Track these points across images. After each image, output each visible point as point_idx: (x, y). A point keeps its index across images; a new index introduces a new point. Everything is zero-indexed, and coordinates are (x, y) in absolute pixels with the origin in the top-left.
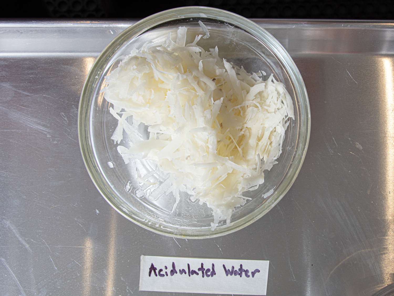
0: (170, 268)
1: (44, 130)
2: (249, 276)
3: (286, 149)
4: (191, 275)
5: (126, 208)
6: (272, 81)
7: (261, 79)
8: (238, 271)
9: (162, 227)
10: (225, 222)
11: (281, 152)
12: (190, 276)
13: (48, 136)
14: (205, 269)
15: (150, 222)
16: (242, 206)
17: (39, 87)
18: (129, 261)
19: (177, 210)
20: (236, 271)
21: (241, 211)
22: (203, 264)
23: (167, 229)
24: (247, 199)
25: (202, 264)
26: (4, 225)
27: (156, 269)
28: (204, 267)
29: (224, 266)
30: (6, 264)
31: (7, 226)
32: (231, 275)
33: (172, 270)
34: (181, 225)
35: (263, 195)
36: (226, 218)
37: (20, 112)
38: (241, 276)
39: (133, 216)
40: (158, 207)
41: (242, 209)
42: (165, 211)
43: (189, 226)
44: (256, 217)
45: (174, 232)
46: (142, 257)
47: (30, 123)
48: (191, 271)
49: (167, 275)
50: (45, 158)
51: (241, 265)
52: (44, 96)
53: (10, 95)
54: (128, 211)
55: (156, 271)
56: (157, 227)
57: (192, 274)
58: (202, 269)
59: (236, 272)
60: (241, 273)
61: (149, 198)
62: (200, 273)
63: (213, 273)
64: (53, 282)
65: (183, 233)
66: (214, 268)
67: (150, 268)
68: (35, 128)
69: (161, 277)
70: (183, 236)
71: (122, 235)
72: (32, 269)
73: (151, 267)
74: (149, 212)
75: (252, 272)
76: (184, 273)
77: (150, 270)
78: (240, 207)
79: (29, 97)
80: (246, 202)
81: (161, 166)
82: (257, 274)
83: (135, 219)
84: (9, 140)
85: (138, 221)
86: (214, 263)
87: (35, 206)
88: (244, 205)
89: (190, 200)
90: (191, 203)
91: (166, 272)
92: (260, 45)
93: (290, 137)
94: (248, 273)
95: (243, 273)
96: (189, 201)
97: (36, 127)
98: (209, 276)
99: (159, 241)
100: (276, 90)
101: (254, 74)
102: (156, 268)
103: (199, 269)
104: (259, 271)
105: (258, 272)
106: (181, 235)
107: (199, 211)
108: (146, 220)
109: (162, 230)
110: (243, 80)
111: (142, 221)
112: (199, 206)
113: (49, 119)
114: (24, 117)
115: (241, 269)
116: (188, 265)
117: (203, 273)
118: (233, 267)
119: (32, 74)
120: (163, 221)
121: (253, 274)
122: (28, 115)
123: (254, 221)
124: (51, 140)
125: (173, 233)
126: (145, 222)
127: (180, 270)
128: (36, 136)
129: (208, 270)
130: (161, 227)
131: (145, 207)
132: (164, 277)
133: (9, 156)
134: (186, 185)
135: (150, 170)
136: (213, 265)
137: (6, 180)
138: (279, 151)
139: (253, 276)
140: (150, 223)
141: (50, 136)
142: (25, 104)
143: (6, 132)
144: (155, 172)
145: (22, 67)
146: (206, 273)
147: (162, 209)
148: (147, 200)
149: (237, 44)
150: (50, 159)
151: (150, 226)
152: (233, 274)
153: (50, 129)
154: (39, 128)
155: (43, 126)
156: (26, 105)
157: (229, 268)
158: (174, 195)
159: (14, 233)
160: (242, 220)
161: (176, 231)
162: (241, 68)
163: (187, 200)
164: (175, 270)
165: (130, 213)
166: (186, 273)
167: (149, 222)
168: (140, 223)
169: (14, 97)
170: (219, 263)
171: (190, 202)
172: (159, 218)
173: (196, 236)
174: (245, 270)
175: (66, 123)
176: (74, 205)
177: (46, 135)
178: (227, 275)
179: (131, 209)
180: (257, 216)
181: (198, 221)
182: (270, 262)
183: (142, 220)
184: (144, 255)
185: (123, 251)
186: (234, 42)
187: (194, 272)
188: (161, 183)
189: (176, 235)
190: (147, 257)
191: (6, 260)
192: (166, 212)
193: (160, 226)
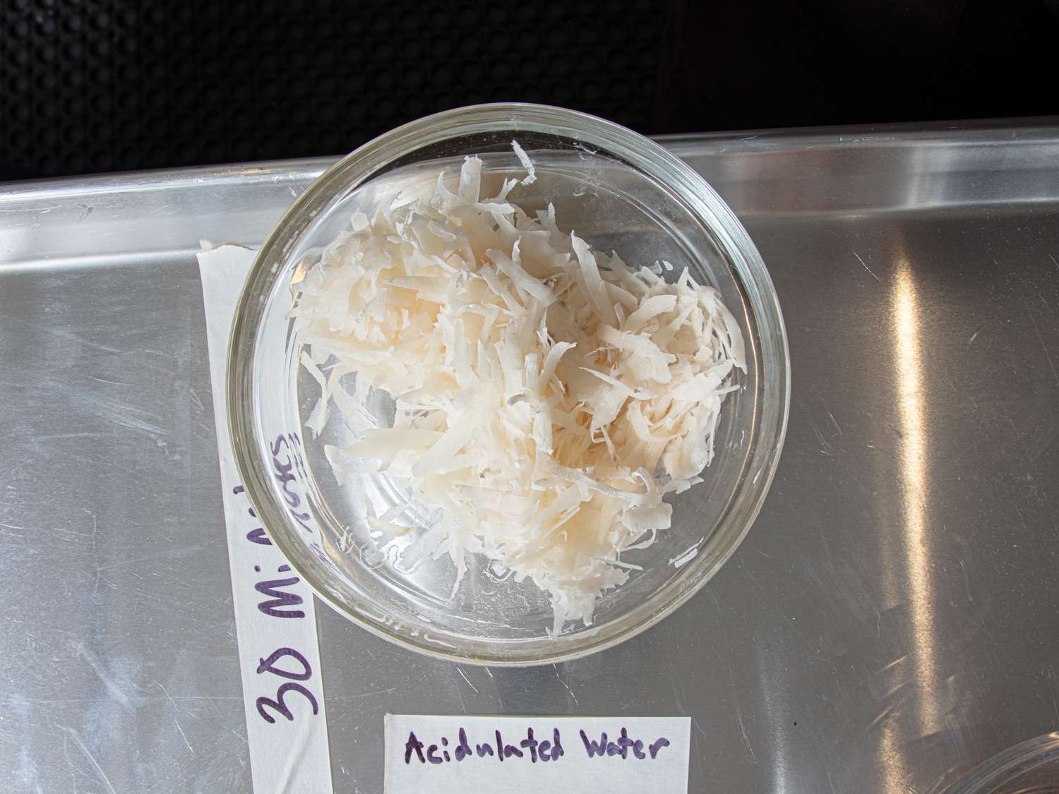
0: (455, 743)
1: (150, 429)
2: (643, 756)
3: (726, 448)
4: (504, 756)
5: (340, 590)
6: (689, 284)
7: (661, 281)
8: (616, 743)
9: (426, 637)
10: (579, 625)
11: (712, 455)
12: (502, 760)
13: (160, 444)
14: (537, 742)
15: (397, 624)
16: (618, 586)
17: (134, 332)
18: (356, 728)
19: (463, 597)
20: (612, 744)
21: (618, 600)
22: (532, 731)
23: (438, 641)
24: (633, 570)
25: (530, 731)
26: (71, 652)
27: (423, 746)
28: (535, 738)
29: (582, 733)
30: (80, 742)
31: (77, 654)
32: (601, 754)
33: (459, 747)
34: (473, 633)
35: (671, 561)
36: (580, 615)
37: (95, 392)
38: (624, 757)
39: (358, 609)
40: (417, 589)
41: (618, 596)
42: (432, 597)
43: (491, 633)
44: (657, 612)
45: (456, 649)
46: (388, 718)
47: (120, 416)
48: (504, 747)
49: (448, 759)
50: (155, 495)
51: (624, 731)
52: (148, 351)
53: (73, 355)
54: (345, 597)
55: (422, 750)
56: (414, 637)
57: (508, 755)
58: (529, 741)
59: (611, 747)
60: (625, 748)
61: (394, 567)
62: (527, 751)
63: (558, 751)
64: (185, 780)
65: (479, 651)
66: (559, 739)
67: (407, 745)
68: (130, 428)
69: (433, 763)
70: (476, 660)
71: (338, 667)
72: (138, 752)
73: (409, 740)
74: (394, 601)
75: (651, 747)
76: (487, 754)
77: (407, 748)
78: (615, 590)
79: (114, 357)
80: (628, 577)
81: (422, 492)
82: (663, 750)
83: (362, 618)
84: (74, 457)
85: (369, 621)
86: (558, 728)
87: (137, 608)
88: (624, 584)
89: (492, 572)
90: (494, 580)
91: (446, 753)
92: (660, 194)
93: (734, 418)
94: (641, 749)
95: (630, 749)
96: (488, 575)
97: (133, 424)
98: (549, 758)
99: (425, 678)
100: (700, 305)
101: (644, 268)
102: (421, 743)
103: (524, 743)
104: (667, 743)
105: (665, 745)
106: (473, 656)
107: (515, 599)
108: (387, 620)
109: (428, 644)
110: (616, 283)
111: (379, 622)
112: (514, 585)
113: (162, 403)
114: (104, 403)
115: (624, 738)
116: (498, 733)
117: (533, 751)
118: (605, 736)
119: (119, 303)
120: (428, 623)
121: (654, 750)
122: (114, 398)
123: (652, 624)
124: (167, 453)
125: (455, 653)
126: (385, 625)
127: (478, 747)
128: (134, 444)
129: (546, 744)
130: (423, 636)
131: (384, 587)
132: (443, 763)
133: (77, 493)
134: (481, 538)
135: (398, 501)
136: (557, 732)
137: (71, 549)
138: (708, 451)
139: (654, 755)
140: (397, 628)
141: (165, 443)
142: (107, 373)
143: (68, 439)
144: (407, 506)
145: (97, 290)
146: (541, 751)
147: (425, 594)
148: (389, 572)
149: (603, 198)
150: (167, 498)
151: (398, 634)
152: (606, 752)
153: (164, 428)
154: (139, 425)
155: (149, 420)
156: (109, 375)
157: (594, 737)
158: (454, 560)
159: (93, 670)
160: (621, 622)
161: (459, 648)
162: (611, 256)
163: (484, 572)
164: (467, 746)
165: (349, 601)
166: (492, 754)
167: (395, 624)
168: (375, 627)
169: (82, 358)
170: (570, 727)
171: (492, 576)
172: (419, 617)
173: (509, 659)
174: (632, 742)
175: (199, 412)
176: (226, 602)
177: (155, 442)
178: (591, 755)
179: (351, 592)
180: (660, 611)
181: (512, 624)
182: (692, 721)
183: (379, 620)
184: (393, 714)
185: (343, 705)
186: (594, 191)
187: (511, 750)
188: (421, 531)
189: (461, 656)
190: (398, 717)
191: (78, 731)
192: (435, 601)
193: (422, 634)
